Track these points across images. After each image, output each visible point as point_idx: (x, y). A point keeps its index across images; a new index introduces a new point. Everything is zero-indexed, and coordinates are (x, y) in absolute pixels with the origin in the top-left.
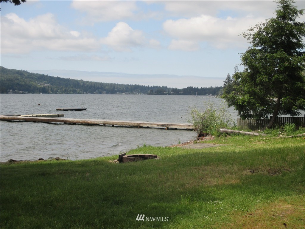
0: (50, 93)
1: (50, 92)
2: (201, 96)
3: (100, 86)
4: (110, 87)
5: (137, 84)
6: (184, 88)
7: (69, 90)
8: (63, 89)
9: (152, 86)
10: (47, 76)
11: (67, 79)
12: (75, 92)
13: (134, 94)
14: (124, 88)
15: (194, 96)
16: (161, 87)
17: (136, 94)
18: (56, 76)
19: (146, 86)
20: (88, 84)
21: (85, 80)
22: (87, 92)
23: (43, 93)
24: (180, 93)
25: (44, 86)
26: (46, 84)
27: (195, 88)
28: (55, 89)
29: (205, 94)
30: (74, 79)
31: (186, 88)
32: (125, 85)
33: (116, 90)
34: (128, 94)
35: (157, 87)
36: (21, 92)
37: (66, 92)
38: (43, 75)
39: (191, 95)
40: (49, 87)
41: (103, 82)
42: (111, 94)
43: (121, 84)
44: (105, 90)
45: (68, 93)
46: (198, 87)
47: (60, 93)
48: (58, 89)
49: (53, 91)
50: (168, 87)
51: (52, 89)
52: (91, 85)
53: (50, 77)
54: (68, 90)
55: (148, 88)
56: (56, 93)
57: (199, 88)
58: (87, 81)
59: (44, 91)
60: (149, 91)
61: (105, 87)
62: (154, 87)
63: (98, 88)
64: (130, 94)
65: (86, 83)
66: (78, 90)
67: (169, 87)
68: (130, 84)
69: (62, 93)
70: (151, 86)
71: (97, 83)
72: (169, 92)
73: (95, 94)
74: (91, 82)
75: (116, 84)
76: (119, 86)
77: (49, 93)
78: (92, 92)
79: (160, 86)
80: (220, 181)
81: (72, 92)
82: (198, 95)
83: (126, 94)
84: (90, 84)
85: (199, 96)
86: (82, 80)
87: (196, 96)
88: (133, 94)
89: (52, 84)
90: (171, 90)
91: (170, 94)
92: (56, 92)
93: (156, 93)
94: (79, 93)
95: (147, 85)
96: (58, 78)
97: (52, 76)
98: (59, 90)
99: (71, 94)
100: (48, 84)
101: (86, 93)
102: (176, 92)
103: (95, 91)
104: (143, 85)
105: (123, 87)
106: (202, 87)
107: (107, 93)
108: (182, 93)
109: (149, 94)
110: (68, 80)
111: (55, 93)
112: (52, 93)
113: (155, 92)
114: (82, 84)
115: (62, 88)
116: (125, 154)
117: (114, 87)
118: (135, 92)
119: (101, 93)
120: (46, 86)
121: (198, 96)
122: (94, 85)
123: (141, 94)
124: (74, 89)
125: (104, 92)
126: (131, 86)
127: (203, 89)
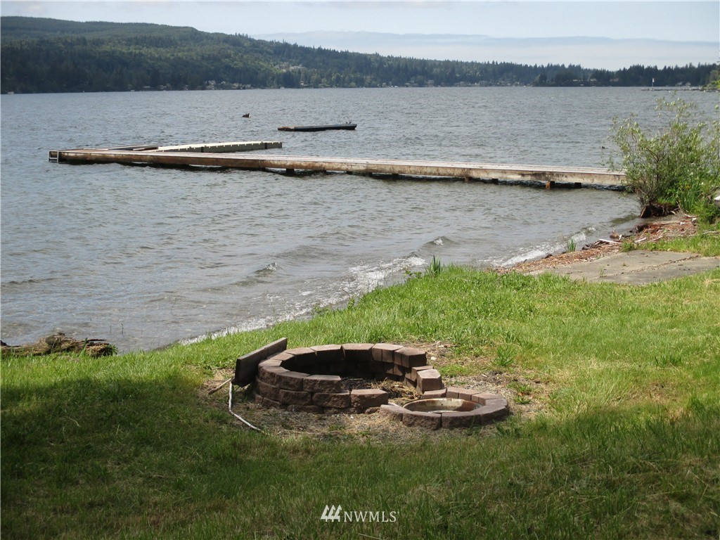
0: (303, 87)
1: (302, 84)
2: (664, 88)
3: (419, 68)
4: (443, 70)
5: (508, 61)
6: (622, 69)
7: (347, 78)
8: (333, 78)
9: (545, 65)
10: (295, 46)
11: (342, 52)
12: (360, 83)
13: (501, 85)
14: (476, 72)
15: (647, 88)
16: (567, 66)
17: (506, 85)
18: (316, 47)
19: (531, 66)
20: (390, 63)
22: (390, 82)
23: (286, 87)
24: (611, 80)
25: (288, 72)
26: (293, 66)
27: (649, 68)
28: (315, 77)
29: (673, 83)
30: (357, 53)
31: (628, 68)
32: (479, 64)
33: (458, 75)
34: (486, 86)
35: (557, 67)
36: (236, 85)
37: (340, 83)
38: (286, 45)
39: (640, 85)
40: (300, 72)
41: (426, 59)
42: (447, 86)
43: (470, 61)
44: (431, 77)
45: (344, 87)
46: (656, 67)
47: (325, 87)
48: (322, 77)
49: (309, 82)
50: (584, 66)
51: (306, 77)
52: (399, 66)
53: (302, 48)
54: (344, 78)
55: (535, 70)
56: (316, 87)
57: (660, 68)
58: (389, 56)
59: (289, 82)
60: (537, 78)
61: (432, 71)
62: (550, 68)
63: (415, 73)
64: (491, 85)
65: (388, 60)
66: (368, 78)
67: (585, 68)
68: (491, 63)
69: (331, 87)
70: (542, 66)
71: (411, 61)
72: (585, 78)
73: (407, 86)
74: (398, 59)
75: (457, 63)
76: (464, 67)
77: (299, 87)
78: (400, 83)
79: (563, 66)
81: (353, 84)
82: (655, 85)
83: (481, 85)
84: (397, 63)
85: (660, 88)
86: (377, 55)
87: (651, 88)
88: (498, 85)
89: (306, 66)
90: (590, 75)
91: (587, 84)
92: (317, 85)
93: (554, 83)
94: (370, 86)
95: (531, 63)
96: (321, 52)
97: (307, 45)
98: (324, 80)
99: (351, 87)
100: (298, 65)
101: (388, 85)
102: (603, 79)
103: (408, 80)
104: (524, 64)
105: (475, 69)
106: (667, 67)
107: (437, 84)
108: (616, 80)
109: (537, 85)
110: (345, 55)
111: (314, 88)
112: (306, 87)
113: (552, 80)
114: (376, 65)
115: (330, 75)
117: (453, 70)
118: (504, 80)
119: (421, 85)
120: (293, 71)
121: (656, 88)
122: (406, 66)
123: (517, 85)
124: (358, 75)
125: (430, 81)
126: (494, 65)
127: (667, 71)
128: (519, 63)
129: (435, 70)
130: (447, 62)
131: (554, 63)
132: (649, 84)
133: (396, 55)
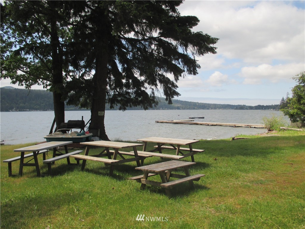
2: (266, 110)
4: (213, 106)
5: (228, 104)
6: (256, 106)
8: (188, 107)
10: (180, 100)
11: (190, 102)
12: (194, 109)
13: (227, 109)
14: (221, 106)
16: (242, 105)
21: (199, 102)
23: (177, 109)
27: (262, 105)
28: (184, 107)
29: (268, 109)
30: (193, 102)
32: (221, 104)
35: (240, 105)
36: (167, 109)
37: (189, 109)
39: (260, 109)
41: (209, 103)
42: (214, 109)
43: (219, 104)
47: (186, 109)
50: (246, 105)
51: (182, 107)
55: (235, 106)
56: (184, 109)
57: (265, 105)
59: (178, 108)
60: (235, 108)
62: (238, 105)
63: (207, 106)
64: (224, 109)
65: (200, 104)
66: (196, 108)
71: (206, 104)
73: (205, 109)
75: (216, 104)
77: (180, 109)
78: (203, 109)
81: (192, 109)
82: (264, 109)
83: (222, 109)
84: (202, 104)
86: (198, 102)
89: (182, 105)
90: (248, 107)
91: (247, 109)
93: (239, 109)
95: (234, 104)
96: (185, 102)
100: (180, 104)
101: (200, 109)
102: (251, 108)
104: (232, 105)
107: (211, 109)
108: (254, 108)
109: (235, 109)
112: (182, 109)
114: (198, 104)
115: (187, 107)
116: (235, 138)
117: (215, 106)
119: (208, 109)
120: (179, 106)
123: (230, 109)
124: (194, 107)
126: (225, 105)
127: (267, 106)
128: (231, 104)
129: (211, 106)
130: (214, 104)
131: (239, 104)
132: (263, 109)
133: (202, 102)
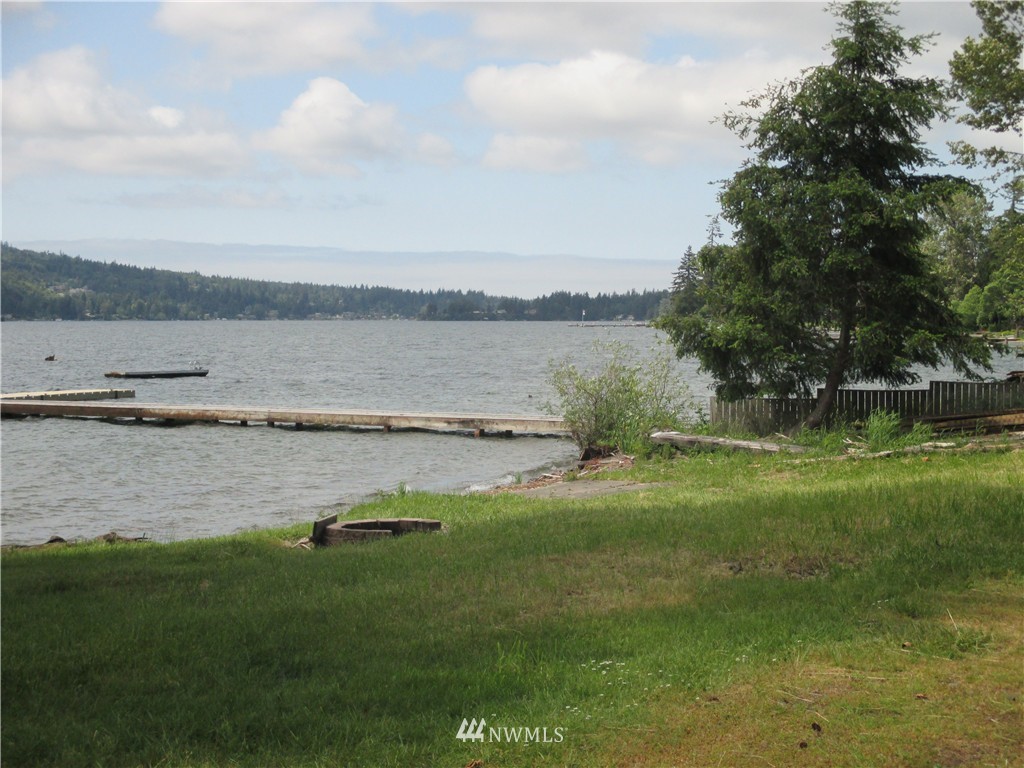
0: (89, 319)
1: (88, 314)
2: (598, 323)
3: (257, 294)
4: (291, 296)
5: (383, 284)
6: (541, 297)
7: (153, 307)
8: (134, 306)
9: (435, 291)
10: (78, 260)
11: (146, 270)
12: (172, 314)
13: (373, 317)
14: (338, 300)
15: (575, 323)
16: (464, 292)
17: (381, 318)
18: (109, 262)
19: (414, 292)
20: (215, 285)
21: (207, 272)
22: (216, 313)
23: (64, 318)
24: (526, 312)
25: (67, 296)
26: (74, 288)
27: (577, 296)
28: (107, 304)
29: (610, 316)
30: (168, 272)
31: (548, 295)
32: (342, 288)
33: (312, 304)
34: (352, 319)
35: (451, 294)
37: (142, 314)
38: (64, 259)
39: (565, 319)
40: (84, 298)
41: (266, 280)
42: (298, 319)
43: (329, 284)
44: (274, 307)
45: (149, 319)
46: (587, 294)
47: (121, 319)
48: (117, 305)
49: (98, 312)
50: (489, 292)
51: (93, 304)
52: (228, 290)
53: (88, 263)
54: (149, 307)
55: (420, 297)
56: (107, 318)
57: (593, 295)
58: (213, 277)
59: (68, 311)
60: (424, 309)
61: (275, 297)
62: (441, 294)
63: (251, 300)
64: (358, 318)
65: (212, 282)
66: (183, 307)
67: (489, 295)
68: (359, 287)
69: (130, 318)
70: (431, 292)
71: (246, 283)
72: (490, 309)
73: (240, 319)
74: (227, 280)
75: (311, 286)
76: (321, 293)
77: (84, 318)
78: (230, 314)
79: (460, 292)
80: (628, 600)
81: (161, 315)
82: (587, 319)
83: (345, 318)
84: (226, 286)
85: (593, 323)
86: (197, 274)
87: (581, 323)
88: (369, 319)
89: (94, 288)
90: (496, 305)
91: (493, 318)
92: (108, 316)
93: (446, 315)
94: (186, 318)
95: (415, 288)
96: (115, 268)
97: (94, 259)
98: (120, 309)
99: (159, 320)
100: (82, 287)
101: (212, 317)
102: (514, 310)
103: (242, 310)
104: (404, 289)
105: (337, 295)
106: (602, 294)
107: (281, 316)
108: (533, 312)
109: (424, 318)
110: (151, 273)
111: (106, 319)
112: (94, 319)
113: (445, 312)
114: (196, 288)
115: (129, 302)
116: (334, 520)
117: (306, 297)
118: (377, 310)
119: (260, 316)
120: (75, 295)
121: (587, 323)
122: (239, 290)
123: (396, 318)
124: (170, 302)
125: (273, 312)
126: (363, 290)
127: (603, 300)
128: (398, 288)
129: (280, 296)
130: (297, 285)
131: (447, 288)
132: (579, 318)
133: (223, 274)
